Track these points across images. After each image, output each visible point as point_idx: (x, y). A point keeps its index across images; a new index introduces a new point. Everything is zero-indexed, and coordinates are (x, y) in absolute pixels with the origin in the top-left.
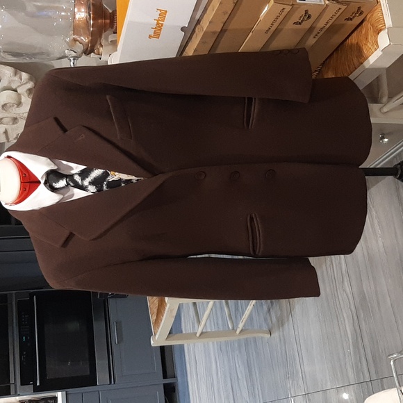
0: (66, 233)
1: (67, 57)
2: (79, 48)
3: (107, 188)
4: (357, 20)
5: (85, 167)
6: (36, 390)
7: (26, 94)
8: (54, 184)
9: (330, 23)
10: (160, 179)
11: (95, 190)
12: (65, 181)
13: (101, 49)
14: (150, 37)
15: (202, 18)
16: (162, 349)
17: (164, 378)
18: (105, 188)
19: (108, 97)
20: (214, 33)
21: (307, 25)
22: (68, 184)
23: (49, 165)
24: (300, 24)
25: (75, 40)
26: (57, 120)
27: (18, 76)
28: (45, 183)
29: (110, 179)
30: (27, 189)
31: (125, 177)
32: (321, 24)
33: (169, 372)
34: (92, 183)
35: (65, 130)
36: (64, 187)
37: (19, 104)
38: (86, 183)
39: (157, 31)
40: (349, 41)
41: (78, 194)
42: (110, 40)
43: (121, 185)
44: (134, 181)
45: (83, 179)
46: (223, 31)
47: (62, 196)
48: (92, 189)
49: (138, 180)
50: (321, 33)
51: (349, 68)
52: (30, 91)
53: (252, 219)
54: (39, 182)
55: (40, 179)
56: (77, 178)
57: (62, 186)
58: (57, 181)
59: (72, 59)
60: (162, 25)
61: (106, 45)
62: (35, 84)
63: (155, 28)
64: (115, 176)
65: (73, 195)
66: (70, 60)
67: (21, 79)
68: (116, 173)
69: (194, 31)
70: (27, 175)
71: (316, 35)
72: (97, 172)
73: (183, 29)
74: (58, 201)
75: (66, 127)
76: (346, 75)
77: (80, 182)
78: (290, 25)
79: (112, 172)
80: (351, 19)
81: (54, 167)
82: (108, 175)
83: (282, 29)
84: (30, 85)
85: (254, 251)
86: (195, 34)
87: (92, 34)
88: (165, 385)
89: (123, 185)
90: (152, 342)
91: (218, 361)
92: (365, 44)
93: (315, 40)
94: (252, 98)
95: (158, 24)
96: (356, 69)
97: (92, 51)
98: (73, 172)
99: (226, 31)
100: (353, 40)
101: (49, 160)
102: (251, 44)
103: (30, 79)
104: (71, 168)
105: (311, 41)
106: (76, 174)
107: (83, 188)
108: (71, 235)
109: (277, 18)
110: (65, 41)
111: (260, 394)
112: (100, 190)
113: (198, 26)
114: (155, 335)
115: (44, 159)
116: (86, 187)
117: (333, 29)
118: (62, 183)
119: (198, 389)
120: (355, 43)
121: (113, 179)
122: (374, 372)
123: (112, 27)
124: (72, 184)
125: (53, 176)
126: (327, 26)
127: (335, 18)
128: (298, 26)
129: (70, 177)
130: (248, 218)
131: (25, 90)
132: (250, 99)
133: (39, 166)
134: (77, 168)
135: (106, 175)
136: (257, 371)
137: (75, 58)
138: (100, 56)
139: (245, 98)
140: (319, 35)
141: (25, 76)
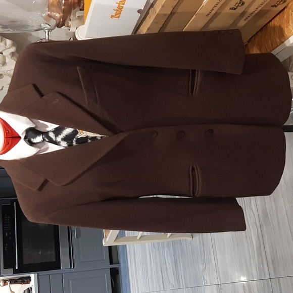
0: (42, 180)
1: (43, 29)
2: (53, 22)
3: (76, 143)
4: (280, 8)
5: (58, 126)
6: (15, 272)
7: (10, 57)
8: (32, 140)
9: (259, 9)
10: (120, 137)
11: (66, 145)
12: (41, 137)
13: (70, 23)
14: (112, 16)
15: (155, 3)
16: (110, 248)
17: (110, 264)
18: (74, 143)
19: (78, 68)
20: (165, 15)
21: (240, 10)
22: (44, 140)
23: (28, 123)
24: (235, 9)
25: (50, 16)
26: (35, 86)
27: (3, 42)
28: (25, 138)
29: (79, 136)
30: (10, 143)
31: (91, 135)
32: (252, 10)
33: (114, 260)
34: (64, 139)
35: (42, 95)
36: (40, 142)
37: (4, 64)
38: (59, 139)
39: (118, 12)
40: (272, 23)
41: (52, 148)
42: (77, 16)
43: (87, 141)
44: (99, 138)
45: (56, 136)
46: (172, 14)
47: (39, 150)
48: (64, 144)
49: (101, 137)
50: (251, 17)
51: (272, 45)
52: (13, 54)
53: (193, 169)
54: (20, 138)
55: (20, 135)
56: (52, 135)
57: (38, 141)
58: (35, 137)
59: (47, 31)
60: (122, 7)
61: (73, 20)
62: (17, 49)
63: (117, 10)
64: (82, 134)
65: (47, 149)
66: (46, 32)
67: (6, 45)
68: (84, 132)
69: (148, 13)
70: (10, 131)
71: (247, 18)
72: (68, 131)
73: (139, 11)
74: (35, 153)
75: (43, 92)
76: (269, 51)
77: (54, 138)
78: (227, 10)
79: (81, 131)
80: (276, 6)
81: (33, 126)
82: (77, 133)
83: (220, 13)
84: (13, 49)
85: (194, 193)
86: (149, 15)
87: (64, 11)
88: (111, 269)
89: (89, 141)
90: (104, 243)
91: (152, 255)
92: (287, 27)
93: (246, 22)
94: (195, 70)
95: (119, 6)
96: (278, 46)
97: (63, 25)
98: (48, 129)
99: (174, 13)
100: (276, 22)
101: (28, 119)
102: (194, 24)
103: (13, 45)
104: (47, 126)
105: (242, 23)
106: (50, 131)
107: (56, 143)
108: (46, 181)
109: (217, 5)
110: (42, 16)
111: (183, 281)
112: (70, 145)
113: (152, 9)
114: (106, 238)
115: (24, 119)
116: (59, 142)
117: (261, 14)
118: (39, 139)
119: (136, 273)
120: (278, 25)
121: (81, 136)
122: (272, 272)
123: (79, 6)
124: (47, 140)
125: (31, 133)
126: (257, 12)
127: (264, 5)
128: (233, 11)
129: (46, 134)
130: (191, 169)
131: (9, 53)
132: (194, 71)
133: (20, 124)
134: (51, 127)
135: (75, 133)
136: (181, 264)
137: (49, 30)
138: (69, 28)
139: (189, 70)
140: (249, 19)
141: (9, 42)
